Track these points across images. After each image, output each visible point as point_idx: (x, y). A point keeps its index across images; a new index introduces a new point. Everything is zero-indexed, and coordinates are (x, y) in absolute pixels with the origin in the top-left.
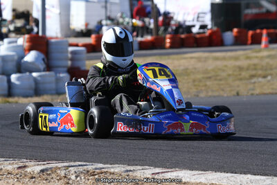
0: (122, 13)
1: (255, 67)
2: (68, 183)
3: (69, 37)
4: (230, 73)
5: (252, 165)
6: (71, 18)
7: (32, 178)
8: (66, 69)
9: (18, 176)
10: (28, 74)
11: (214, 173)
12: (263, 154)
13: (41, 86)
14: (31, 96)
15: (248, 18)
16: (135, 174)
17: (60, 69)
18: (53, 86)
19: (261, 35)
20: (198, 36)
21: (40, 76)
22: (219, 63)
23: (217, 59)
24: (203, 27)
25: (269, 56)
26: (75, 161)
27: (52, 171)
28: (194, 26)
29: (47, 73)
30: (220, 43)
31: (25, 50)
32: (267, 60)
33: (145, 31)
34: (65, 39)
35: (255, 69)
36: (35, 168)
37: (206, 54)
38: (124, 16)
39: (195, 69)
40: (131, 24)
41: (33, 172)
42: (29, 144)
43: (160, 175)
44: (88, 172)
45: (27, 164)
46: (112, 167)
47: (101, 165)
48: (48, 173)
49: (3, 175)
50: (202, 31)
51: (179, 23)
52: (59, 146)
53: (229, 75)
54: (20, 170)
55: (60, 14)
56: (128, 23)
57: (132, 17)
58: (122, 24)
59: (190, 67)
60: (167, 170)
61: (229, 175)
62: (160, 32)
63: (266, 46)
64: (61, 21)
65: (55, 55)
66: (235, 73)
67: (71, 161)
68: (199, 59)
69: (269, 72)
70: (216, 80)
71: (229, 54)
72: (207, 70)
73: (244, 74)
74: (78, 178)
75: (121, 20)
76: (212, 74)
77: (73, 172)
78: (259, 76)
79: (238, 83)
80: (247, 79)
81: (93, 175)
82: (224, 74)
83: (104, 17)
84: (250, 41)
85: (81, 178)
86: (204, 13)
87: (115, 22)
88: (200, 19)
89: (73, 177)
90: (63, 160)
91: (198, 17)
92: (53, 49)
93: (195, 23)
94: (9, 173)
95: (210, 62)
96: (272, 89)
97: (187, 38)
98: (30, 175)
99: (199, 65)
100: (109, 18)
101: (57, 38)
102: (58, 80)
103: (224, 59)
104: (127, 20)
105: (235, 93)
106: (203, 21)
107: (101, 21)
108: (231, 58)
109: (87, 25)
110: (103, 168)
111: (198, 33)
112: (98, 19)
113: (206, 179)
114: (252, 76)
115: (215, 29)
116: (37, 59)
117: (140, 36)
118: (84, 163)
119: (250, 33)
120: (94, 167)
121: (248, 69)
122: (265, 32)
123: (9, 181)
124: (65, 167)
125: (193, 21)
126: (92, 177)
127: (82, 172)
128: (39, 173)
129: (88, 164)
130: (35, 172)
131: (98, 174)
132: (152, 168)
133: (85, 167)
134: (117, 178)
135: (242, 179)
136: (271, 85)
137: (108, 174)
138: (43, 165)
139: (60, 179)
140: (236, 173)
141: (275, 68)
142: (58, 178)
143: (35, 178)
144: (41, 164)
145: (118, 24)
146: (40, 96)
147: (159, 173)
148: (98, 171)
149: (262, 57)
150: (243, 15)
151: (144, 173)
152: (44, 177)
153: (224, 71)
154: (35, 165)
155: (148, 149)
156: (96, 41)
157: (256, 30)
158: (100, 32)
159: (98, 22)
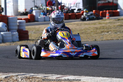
0: (42, 4)
1: (103, 27)
3: (18, 15)
4: (92, 30)
5: (102, 73)
6: (19, 7)
8: (16, 30)
11: (85, 77)
12: (107, 68)
13: (5, 38)
14: (1, 43)
15: (100, 5)
16: (48, 78)
17: (14, 30)
18: (11, 38)
19: (106, 12)
20: (77, 14)
21: (4, 34)
22: (86, 26)
23: (86, 24)
24: (79, 10)
25: (110, 23)
26: (21, 73)
27: (10, 77)
28: (75, 9)
29: (8, 32)
32: (109, 24)
34: (16, 17)
35: (103, 29)
38: (43, 5)
39: (76, 29)
40: (46, 9)
41: (1, 78)
44: (27, 77)
46: (38, 75)
47: (33, 74)
48: (8, 78)
50: (78, 11)
51: (68, 8)
52: (13, 66)
53: (92, 32)
55: (13, 5)
57: (46, 6)
58: (42, 9)
59: (74, 28)
60: (63, 76)
63: (108, 18)
64: (13, 8)
65: (11, 24)
66: (94, 31)
67: (19, 72)
68: (78, 25)
69: (110, 30)
70: (85, 34)
72: (81, 29)
73: (98, 31)
74: (22, 81)
75: (41, 7)
76: (84, 31)
77: (20, 78)
78: (105, 32)
79: (95, 35)
80: (100, 33)
81: (29, 79)
82: (89, 31)
83: (34, 6)
85: (23, 81)
86: (79, 3)
88: (77, 6)
89: (20, 80)
90: (15, 72)
92: (10, 21)
95: (83, 25)
96: (111, 37)
97: (72, 15)
99: (78, 27)
100: (36, 7)
101: (12, 16)
102: (13, 35)
103: (89, 24)
104: (44, 7)
105: (94, 40)
106: (79, 7)
108: (92, 24)
109: (26, 10)
110: (34, 76)
111: (77, 13)
112: (31, 7)
114: (102, 32)
116: (3, 26)
117: (50, 15)
119: (101, 12)
120: (29, 75)
121: (100, 29)
122: (107, 11)
124: (16, 75)
125: (74, 7)
126: (28, 80)
127: (24, 78)
128: (4, 79)
129: (27, 74)
130: (2, 78)
131: (31, 78)
132: (56, 75)
133: (25, 75)
134: (40, 80)
135: (98, 79)
136: (111, 36)
137: (36, 78)
138: (6, 74)
139: (14, 81)
140: (95, 76)
141: (113, 28)
142: (13, 81)
143: (2, 81)
144: (5, 75)
145: (40, 9)
146: (5, 43)
147: (59, 77)
148: (31, 77)
149: (106, 23)
150: (97, 4)
151: (52, 77)
152: (6, 80)
153: (89, 29)
154: (2, 75)
155: (54, 66)
156: (30, 17)
157: (103, 11)
158: (32, 13)
159: (31, 9)
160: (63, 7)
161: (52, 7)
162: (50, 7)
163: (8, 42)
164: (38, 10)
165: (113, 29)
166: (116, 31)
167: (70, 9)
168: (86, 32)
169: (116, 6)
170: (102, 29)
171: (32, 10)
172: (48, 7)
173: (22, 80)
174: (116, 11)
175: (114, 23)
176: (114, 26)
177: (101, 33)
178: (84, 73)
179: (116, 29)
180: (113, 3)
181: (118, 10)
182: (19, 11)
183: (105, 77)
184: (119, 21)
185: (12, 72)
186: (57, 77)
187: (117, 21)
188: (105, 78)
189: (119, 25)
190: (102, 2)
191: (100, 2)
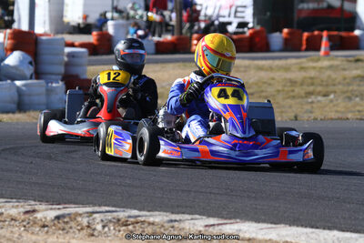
0: (134, 4)
1: (312, 81)
2: (93, 235)
3: (62, 33)
4: (280, 88)
5: (337, 217)
6: (65, 8)
7: (44, 226)
8: (60, 77)
9: (25, 223)
10: (9, 81)
11: (288, 228)
12: (349, 203)
13: (26, 99)
14: (13, 112)
15: (303, 15)
16: (182, 225)
17: (53, 77)
18: (43, 99)
19: (321, 37)
20: (235, 37)
21: (24, 85)
22: (263, 74)
23: (260, 68)
24: (242, 25)
25: (331, 67)
26: (100, 206)
27: (70, 218)
28: (230, 23)
29: (35, 81)
30: (266, 48)
31: (7, 50)
32: (329, 72)
33: (164, 29)
34: (59, 36)
35: (312, 84)
36: (47, 213)
37: (247, 62)
38: (137, 7)
40: (145, 19)
41: (45, 218)
42: (34, 179)
43: (217, 228)
44: (119, 220)
45: (36, 207)
46: (151, 216)
47: (135, 212)
48: (66, 220)
49: (5, 221)
50: (241, 30)
51: (210, 17)
52: (74, 184)
53: (279, 91)
54: (27, 216)
56: (141, 17)
57: (147, 9)
58: (134, 18)
60: (225, 221)
61: (309, 230)
62: (184, 31)
63: (327, 54)
64: (50, 11)
65: (45, 57)
66: (286, 89)
67: (94, 205)
69: (331, 88)
71: (277, 62)
72: (247, 83)
74: (106, 229)
75: (132, 13)
76: (255, 89)
77: (98, 220)
78: (319, 94)
79: (290, 101)
80: (302, 97)
81: (126, 225)
82: (271, 90)
83: (110, 8)
84: (304, 47)
85: (109, 229)
86: (245, 7)
87: (124, 14)
88: (238, 14)
89: (99, 227)
90: (83, 204)
91: (236, 12)
92: (42, 49)
93: (232, 19)
94: (12, 219)
95: (252, 72)
96: (337, 111)
98: (41, 223)
100: (115, 9)
102: (49, 91)
103: (271, 69)
104: (140, 12)
106: (243, 17)
107: (106, 12)
108: (280, 68)
109: (85, 17)
110: (139, 216)
111: (235, 33)
112: (102, 11)
113: (278, 235)
114: (309, 94)
115: (258, 28)
116: (21, 62)
117: (157, 35)
118: (114, 209)
119: (306, 34)
120: (126, 214)
121: (302, 84)
122: (325, 34)
123: (14, 230)
124: (88, 213)
125: (229, 16)
126: (124, 228)
127: (110, 221)
128: (53, 221)
129: (118, 209)
130: (48, 218)
131: (133, 223)
132: (204, 217)
133: (115, 214)
134: (158, 230)
135: (326, 237)
136: (334, 106)
137: (146, 225)
138: (59, 209)
139: (82, 229)
140: (317, 228)
141: (339, 83)
142: (79, 228)
143: (47, 226)
144: (55, 209)
145: (128, 18)
146: (25, 112)
147: (214, 225)
148: (132, 220)
149: (321, 68)
150: (295, 11)
151: (194, 224)
152: (59, 225)
153: (270, 84)
154: (47, 210)
155: (195, 192)
156: (98, 40)
157: (313, 31)
158: (104, 29)
159: (101, 15)
160: (195, 15)
161: (162, 15)
162: (157, 13)
163: (35, 110)
164: (121, 21)
165: (340, 87)
166: (349, 94)
167: (216, 23)
168: (262, 91)
169: (351, 20)
170: (308, 86)
171: (103, 20)
172: (152, 11)
173: (104, 227)
174: (351, 34)
175: (344, 69)
176: (345, 79)
177: (306, 97)
178: (286, 215)
179: (351, 88)
180: (341, 9)
181: (357, 32)
182: (66, 19)
183: (347, 231)
184: (360, 64)
185: (75, 203)
186: (206, 224)
187: (354, 65)
188: (348, 235)
189: (359, 76)
190: (312, 6)
191: (305, 6)
